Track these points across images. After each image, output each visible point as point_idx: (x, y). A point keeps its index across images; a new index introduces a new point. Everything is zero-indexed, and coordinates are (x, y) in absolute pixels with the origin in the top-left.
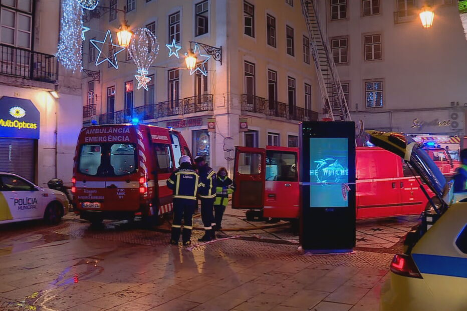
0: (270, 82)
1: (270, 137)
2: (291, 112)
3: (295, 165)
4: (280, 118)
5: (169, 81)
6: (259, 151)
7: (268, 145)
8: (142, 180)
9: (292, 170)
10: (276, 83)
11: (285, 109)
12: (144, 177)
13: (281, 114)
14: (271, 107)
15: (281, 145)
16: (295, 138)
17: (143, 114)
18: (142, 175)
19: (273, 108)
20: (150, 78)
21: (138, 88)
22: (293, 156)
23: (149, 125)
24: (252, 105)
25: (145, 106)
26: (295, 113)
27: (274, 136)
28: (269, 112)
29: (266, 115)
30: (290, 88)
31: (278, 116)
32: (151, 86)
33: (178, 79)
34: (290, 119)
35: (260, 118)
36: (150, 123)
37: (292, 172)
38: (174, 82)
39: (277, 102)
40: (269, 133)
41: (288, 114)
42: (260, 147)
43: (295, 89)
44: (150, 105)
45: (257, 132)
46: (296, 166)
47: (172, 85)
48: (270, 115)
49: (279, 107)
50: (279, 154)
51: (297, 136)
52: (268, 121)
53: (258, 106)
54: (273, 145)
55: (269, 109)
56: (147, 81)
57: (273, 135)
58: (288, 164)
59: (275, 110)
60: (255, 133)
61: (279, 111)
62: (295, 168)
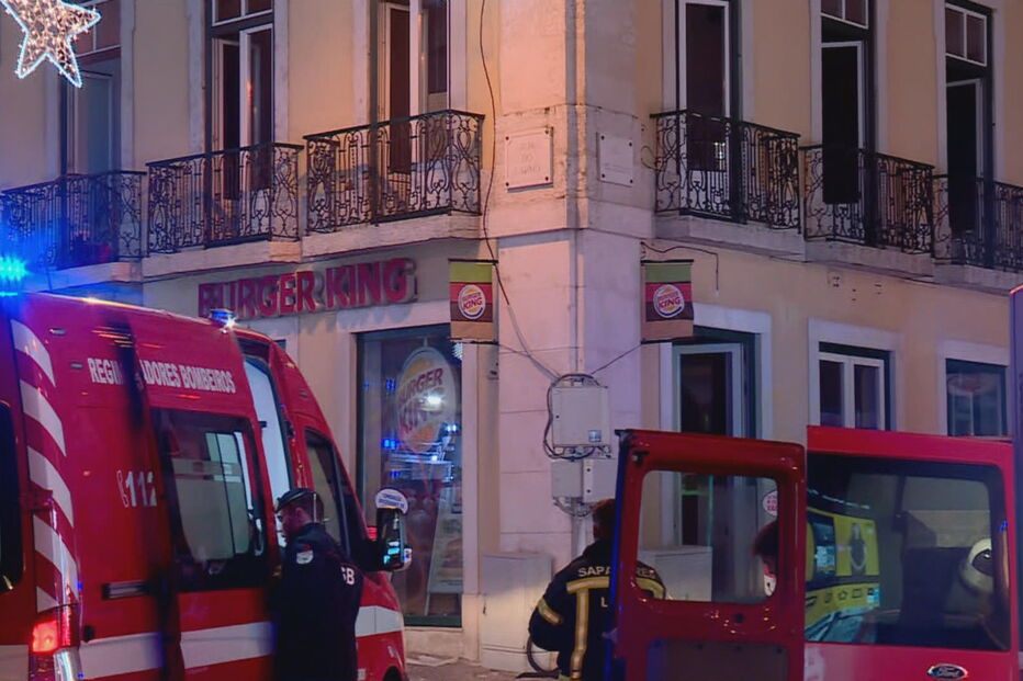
0: (830, 31)
1: (830, 374)
2: (962, 218)
3: (986, 545)
4: (890, 257)
5: (211, 33)
6: (766, 460)
7: (816, 421)
8: (44, 638)
9: (975, 578)
10: (869, 37)
11: (927, 201)
12: (52, 615)
13: (904, 230)
14: (838, 187)
15: (901, 426)
16: (988, 382)
17: (52, 235)
18: (44, 601)
19: (852, 198)
20: (93, 12)
21: (22, 72)
22: (978, 491)
23: (91, 301)
24: (719, 180)
25: (62, 182)
26: (991, 223)
27: (857, 367)
28: (827, 221)
29: (806, 237)
30: (954, 70)
31: (884, 244)
32: (101, 57)
33: (270, 19)
34: (959, 260)
35: (771, 255)
36: (95, 289)
37: (974, 592)
38: (244, 37)
39: (871, 153)
40: (825, 347)
41: (944, 229)
42: (767, 432)
43: (987, 74)
44: (92, 178)
45: (748, 340)
46: (995, 551)
47: (232, 56)
48: (833, 237)
49: (887, 187)
50: (889, 481)
51: (998, 369)
52: (818, 277)
53: (753, 185)
54: (849, 419)
55: (826, 200)
56: (77, 28)
57: (849, 363)
58: (946, 541)
59: (859, 208)
60: (736, 350)
61: (888, 212)
62: (990, 564)
